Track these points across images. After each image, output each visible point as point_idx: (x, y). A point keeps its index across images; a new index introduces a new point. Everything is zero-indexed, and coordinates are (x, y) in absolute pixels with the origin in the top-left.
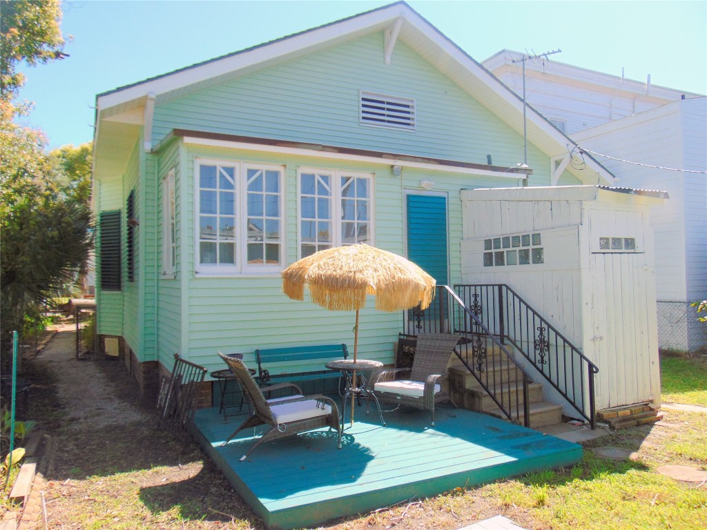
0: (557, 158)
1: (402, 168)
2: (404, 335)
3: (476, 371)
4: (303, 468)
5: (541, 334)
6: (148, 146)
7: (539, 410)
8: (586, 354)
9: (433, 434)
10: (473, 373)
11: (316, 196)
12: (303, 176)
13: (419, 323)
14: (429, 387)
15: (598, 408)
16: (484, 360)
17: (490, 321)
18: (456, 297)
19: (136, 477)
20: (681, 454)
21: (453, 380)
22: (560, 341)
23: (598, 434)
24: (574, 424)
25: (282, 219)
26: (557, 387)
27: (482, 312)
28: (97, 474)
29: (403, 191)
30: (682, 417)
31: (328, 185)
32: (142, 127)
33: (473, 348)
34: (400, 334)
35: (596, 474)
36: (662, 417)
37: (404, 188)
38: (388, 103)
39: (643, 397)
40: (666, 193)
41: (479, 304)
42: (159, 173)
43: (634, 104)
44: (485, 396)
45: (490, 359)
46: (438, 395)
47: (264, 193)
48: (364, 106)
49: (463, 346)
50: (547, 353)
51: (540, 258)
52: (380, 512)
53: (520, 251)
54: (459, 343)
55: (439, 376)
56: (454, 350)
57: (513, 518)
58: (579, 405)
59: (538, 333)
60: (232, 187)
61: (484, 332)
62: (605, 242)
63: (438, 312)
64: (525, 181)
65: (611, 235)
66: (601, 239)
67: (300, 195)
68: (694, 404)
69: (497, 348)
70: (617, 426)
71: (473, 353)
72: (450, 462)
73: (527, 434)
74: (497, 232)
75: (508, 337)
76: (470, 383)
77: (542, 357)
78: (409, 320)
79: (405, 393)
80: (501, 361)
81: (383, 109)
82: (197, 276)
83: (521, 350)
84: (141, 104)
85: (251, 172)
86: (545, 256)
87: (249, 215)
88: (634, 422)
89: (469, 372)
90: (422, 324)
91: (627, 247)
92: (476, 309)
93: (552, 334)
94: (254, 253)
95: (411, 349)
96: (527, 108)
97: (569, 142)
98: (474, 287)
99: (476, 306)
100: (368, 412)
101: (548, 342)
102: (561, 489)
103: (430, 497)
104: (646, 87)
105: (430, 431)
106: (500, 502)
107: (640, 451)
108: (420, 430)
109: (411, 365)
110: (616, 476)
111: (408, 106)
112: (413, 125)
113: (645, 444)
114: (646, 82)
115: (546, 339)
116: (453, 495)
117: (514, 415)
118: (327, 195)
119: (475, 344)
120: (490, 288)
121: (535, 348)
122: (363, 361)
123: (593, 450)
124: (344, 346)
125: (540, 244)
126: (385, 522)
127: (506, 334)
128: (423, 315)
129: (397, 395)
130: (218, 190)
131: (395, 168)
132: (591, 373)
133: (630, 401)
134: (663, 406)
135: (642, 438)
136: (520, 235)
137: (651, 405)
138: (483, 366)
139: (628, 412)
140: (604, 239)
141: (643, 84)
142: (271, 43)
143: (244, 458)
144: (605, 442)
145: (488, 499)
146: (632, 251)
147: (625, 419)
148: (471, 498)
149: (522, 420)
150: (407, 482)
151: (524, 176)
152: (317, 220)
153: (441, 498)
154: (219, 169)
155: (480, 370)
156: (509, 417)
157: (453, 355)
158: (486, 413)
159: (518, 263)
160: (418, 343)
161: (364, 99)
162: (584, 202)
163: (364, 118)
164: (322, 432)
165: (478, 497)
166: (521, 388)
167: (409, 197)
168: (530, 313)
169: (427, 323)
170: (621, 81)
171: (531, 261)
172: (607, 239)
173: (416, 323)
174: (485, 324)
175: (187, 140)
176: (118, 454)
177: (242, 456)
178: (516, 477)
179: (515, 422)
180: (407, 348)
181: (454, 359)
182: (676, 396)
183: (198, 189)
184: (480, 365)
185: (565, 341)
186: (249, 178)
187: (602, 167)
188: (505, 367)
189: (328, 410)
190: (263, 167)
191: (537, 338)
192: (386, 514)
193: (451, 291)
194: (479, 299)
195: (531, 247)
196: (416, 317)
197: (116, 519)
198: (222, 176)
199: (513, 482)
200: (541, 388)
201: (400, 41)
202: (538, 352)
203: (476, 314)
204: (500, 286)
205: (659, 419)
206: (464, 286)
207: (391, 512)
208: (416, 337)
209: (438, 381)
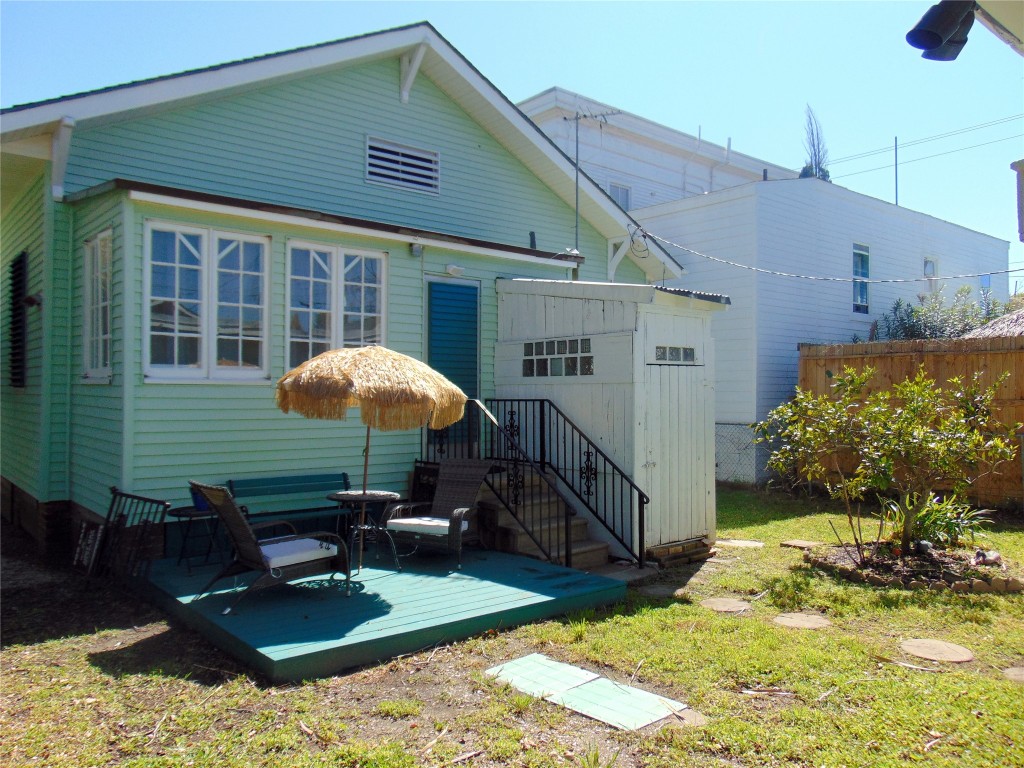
0: (617, 241)
1: (424, 247)
2: (421, 462)
3: (511, 504)
4: (306, 617)
5: (588, 459)
6: (59, 192)
7: (583, 549)
8: (636, 483)
9: (457, 578)
10: (507, 506)
11: (311, 279)
12: (295, 251)
13: (441, 446)
14: (455, 523)
15: (648, 545)
16: (521, 491)
17: (529, 445)
18: (488, 413)
19: (77, 643)
20: (726, 588)
21: (483, 516)
22: (609, 468)
23: (646, 572)
24: (621, 564)
25: (265, 306)
26: (604, 523)
27: (519, 434)
28: (20, 643)
29: (425, 277)
30: (735, 552)
31: (326, 264)
32: (50, 163)
33: (508, 477)
34: (416, 461)
35: (638, 609)
36: (715, 553)
37: (426, 274)
38: (404, 155)
39: (697, 532)
40: (728, 299)
41: (516, 423)
42: (75, 232)
43: (711, 173)
44: (521, 534)
45: (528, 490)
46: (465, 534)
47: (241, 272)
48: (371, 156)
49: (497, 476)
50: (593, 482)
51: (590, 368)
52: (403, 658)
53: (566, 359)
54: (491, 472)
55: (467, 509)
56: (485, 479)
57: (550, 654)
58: (627, 541)
59: (584, 458)
60: (196, 261)
61: (521, 458)
62: (661, 353)
63: (466, 433)
64: (575, 271)
65: (668, 344)
66: (657, 348)
67: (289, 277)
68: (751, 540)
69: (536, 478)
70: (667, 563)
71: (508, 484)
72: (482, 604)
73: (567, 574)
74: (540, 335)
75: (550, 464)
76: (504, 519)
77: (588, 488)
78: (429, 442)
79: (426, 531)
80: (541, 493)
81: (397, 162)
82: (147, 381)
83: (564, 480)
84: (50, 131)
85: (223, 244)
86: (595, 367)
87: (220, 300)
88: (686, 559)
89: (502, 506)
90: (445, 447)
91: (686, 359)
92: (512, 429)
93: (601, 459)
94: (226, 352)
95: (431, 479)
96: (580, 174)
97: (630, 222)
98: (509, 403)
99: (512, 425)
100: (378, 557)
101: (596, 469)
102: (600, 626)
103: (458, 641)
104: (726, 153)
105: (455, 575)
106: (536, 641)
107: (687, 587)
108: (443, 573)
109: (431, 500)
110: (658, 611)
111: (430, 161)
112: (436, 187)
113: (693, 580)
114: (726, 147)
115: (594, 466)
116: (484, 639)
117: (554, 554)
118: (325, 278)
119: (511, 472)
120: (530, 404)
121: (581, 477)
122: (374, 492)
123: (639, 589)
124: (345, 476)
125: (589, 351)
126: (409, 667)
127: (547, 460)
128: (447, 436)
129: (416, 533)
130: (177, 265)
131: (415, 246)
132: (642, 504)
133: (683, 537)
134: (718, 543)
135: (691, 575)
136: (567, 339)
137: (705, 541)
138: (520, 498)
139: (680, 549)
140: (661, 348)
141: (723, 149)
142: (246, 61)
143: (228, 610)
144: (653, 580)
145: (523, 640)
146: (691, 363)
147: (676, 556)
148: (504, 640)
149: (563, 560)
150: (434, 625)
151: (574, 265)
152: (311, 310)
153: (471, 642)
154: (179, 237)
155: (516, 503)
156: (548, 556)
157: (484, 485)
158: (521, 554)
159: (564, 373)
160: (441, 471)
161: (371, 148)
162: (639, 304)
163: (371, 173)
164: (322, 581)
165: (510, 639)
166: (563, 524)
167: (432, 286)
168: (576, 434)
169: (452, 447)
170: (697, 143)
171: (579, 372)
172: (664, 348)
173: (438, 447)
174: (523, 447)
175: (136, 195)
176: (39, 620)
177: (225, 609)
178: (554, 617)
179: (556, 562)
180: (426, 478)
181: (484, 491)
182: (733, 531)
183: (148, 263)
184: (516, 496)
185: (615, 467)
186: (220, 250)
187: (669, 255)
188: (545, 500)
189: (334, 550)
190: (241, 238)
191: (583, 465)
192: (409, 660)
193: (482, 406)
194: (516, 417)
195: (579, 355)
196: (437, 440)
197: (69, 687)
198: (183, 247)
199: (550, 623)
200: (586, 524)
201: (422, 73)
202: (584, 481)
203: (512, 435)
204: (542, 402)
205: (712, 555)
206: (498, 401)
207: (415, 658)
208: (438, 464)
209: (466, 517)
